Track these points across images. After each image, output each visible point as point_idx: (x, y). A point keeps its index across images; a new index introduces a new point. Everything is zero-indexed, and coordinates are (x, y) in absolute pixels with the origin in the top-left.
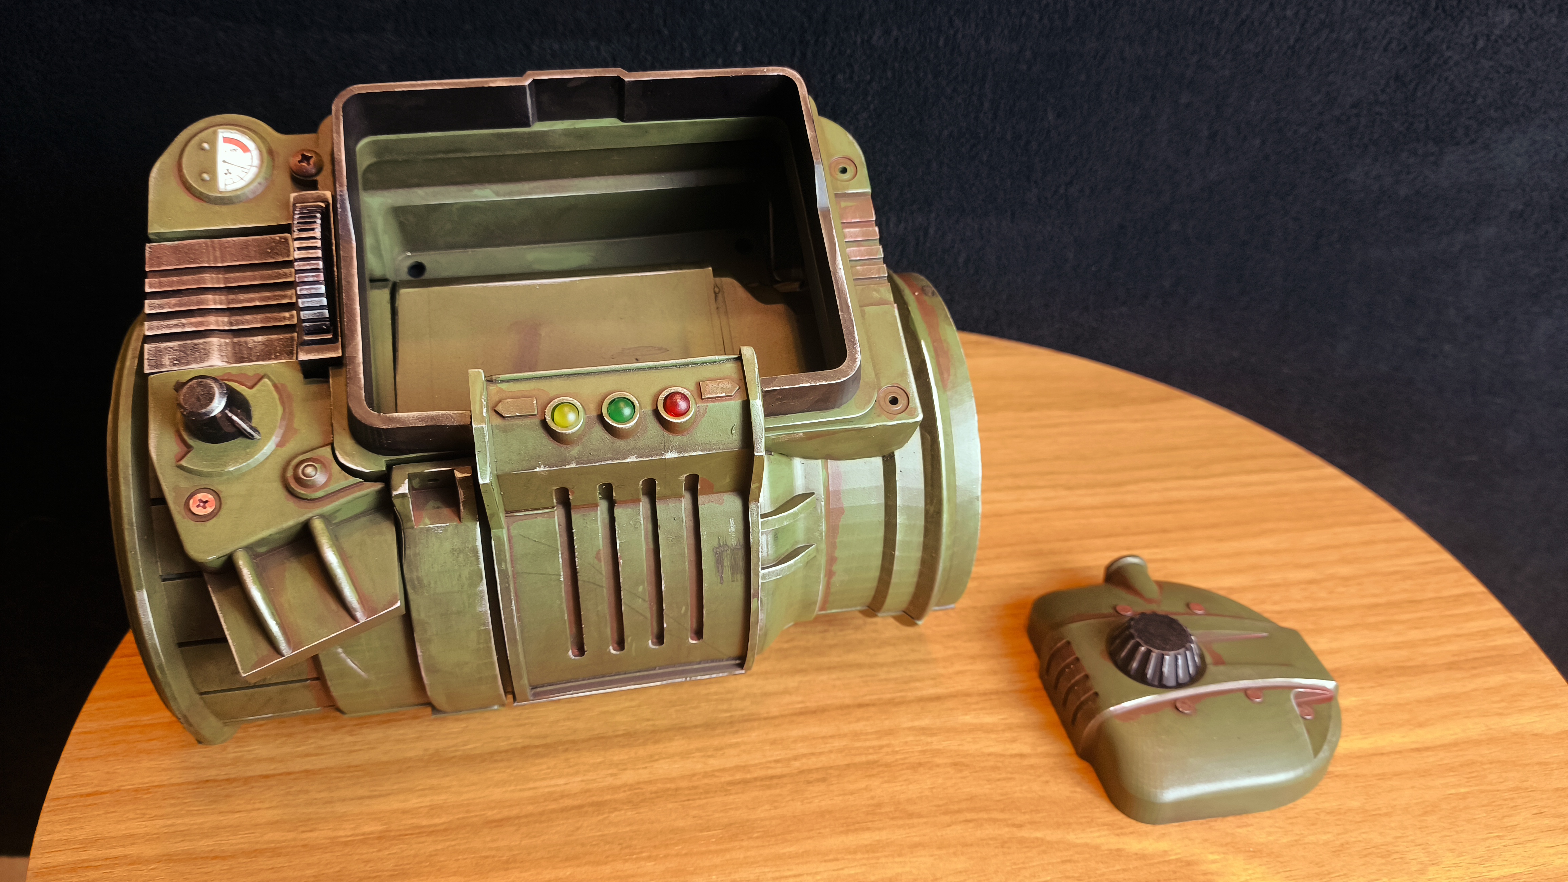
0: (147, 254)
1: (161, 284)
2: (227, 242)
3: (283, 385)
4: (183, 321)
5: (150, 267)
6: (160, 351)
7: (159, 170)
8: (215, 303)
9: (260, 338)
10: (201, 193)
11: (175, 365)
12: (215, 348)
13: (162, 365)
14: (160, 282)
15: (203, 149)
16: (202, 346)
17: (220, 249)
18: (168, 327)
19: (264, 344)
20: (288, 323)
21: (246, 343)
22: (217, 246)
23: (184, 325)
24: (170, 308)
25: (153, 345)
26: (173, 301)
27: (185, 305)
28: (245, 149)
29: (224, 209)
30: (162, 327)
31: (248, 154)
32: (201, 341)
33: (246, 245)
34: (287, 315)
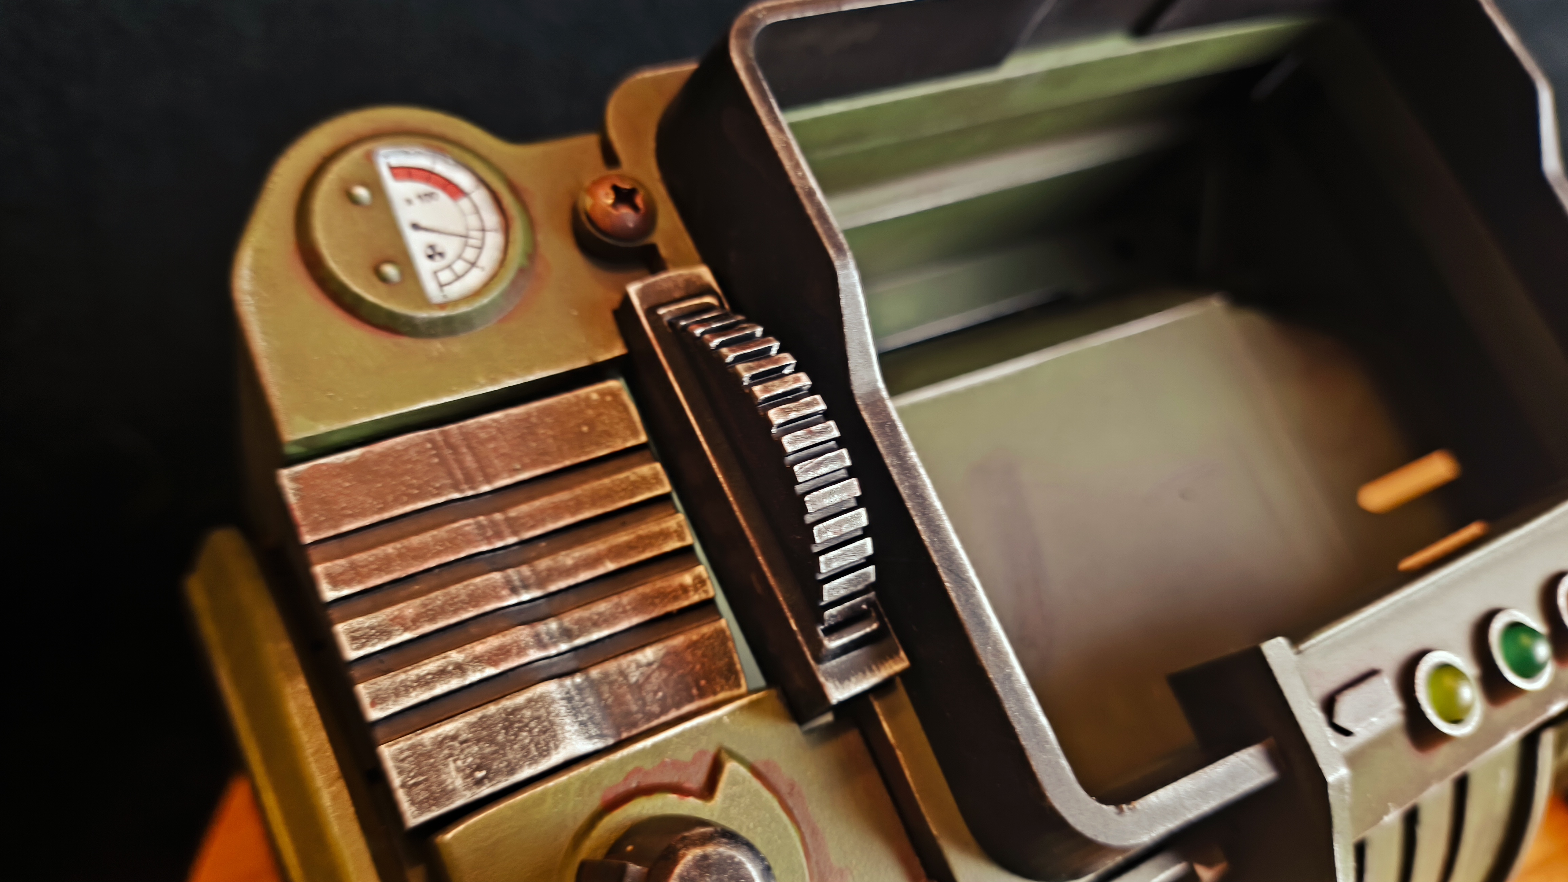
0: (292, 498)
1: (356, 573)
2: (484, 427)
3: (767, 763)
4: (456, 656)
5: (315, 529)
6: (428, 755)
7: (257, 271)
8: (514, 591)
9: (649, 654)
10: (391, 315)
11: (479, 782)
12: (561, 707)
13: (449, 794)
14: (353, 567)
15: (353, 200)
16: (528, 713)
17: (470, 447)
18: (424, 682)
19: (663, 664)
20: (695, 598)
21: (622, 673)
22: (456, 440)
23: (460, 669)
24: (406, 629)
25: (403, 743)
26: (409, 609)
27: (442, 612)
28: (454, 191)
29: (456, 346)
30: (406, 689)
31: (464, 203)
32: (520, 699)
33: (527, 426)
34: (687, 579)
